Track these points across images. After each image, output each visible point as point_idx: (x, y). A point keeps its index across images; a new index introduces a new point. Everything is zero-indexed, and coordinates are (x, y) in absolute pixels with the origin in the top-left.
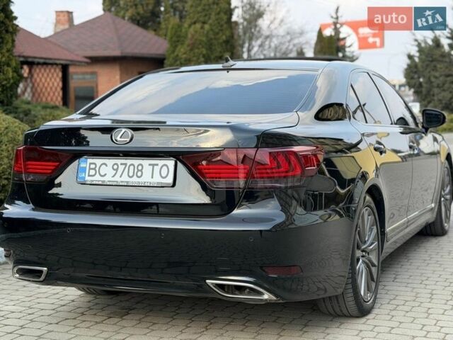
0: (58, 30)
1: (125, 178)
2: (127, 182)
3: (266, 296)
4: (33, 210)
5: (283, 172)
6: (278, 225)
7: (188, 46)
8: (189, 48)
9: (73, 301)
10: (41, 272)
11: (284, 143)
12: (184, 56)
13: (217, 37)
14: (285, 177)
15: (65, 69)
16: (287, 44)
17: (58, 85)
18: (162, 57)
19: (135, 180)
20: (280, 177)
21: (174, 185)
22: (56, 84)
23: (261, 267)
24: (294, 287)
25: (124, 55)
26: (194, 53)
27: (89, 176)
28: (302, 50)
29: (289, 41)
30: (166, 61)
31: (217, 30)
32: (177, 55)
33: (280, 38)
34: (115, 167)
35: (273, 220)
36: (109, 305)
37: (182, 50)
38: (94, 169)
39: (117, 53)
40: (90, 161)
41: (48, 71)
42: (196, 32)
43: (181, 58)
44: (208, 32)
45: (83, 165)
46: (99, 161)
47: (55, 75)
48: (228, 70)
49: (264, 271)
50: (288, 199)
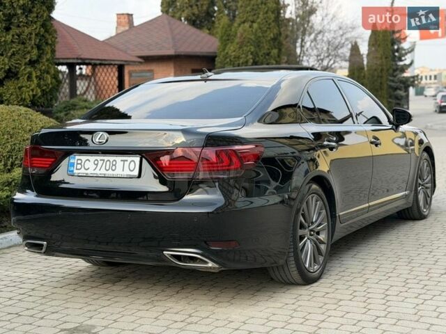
0: (119, 32)
1: (103, 171)
2: (105, 174)
3: (210, 264)
4: (37, 196)
5: (225, 166)
6: (220, 207)
7: (237, 44)
8: (238, 46)
9: (80, 271)
10: (42, 245)
11: (220, 143)
12: (234, 53)
13: (265, 35)
14: (228, 170)
15: (121, 69)
16: (339, 38)
17: (115, 83)
18: (214, 55)
19: (110, 173)
20: (223, 170)
21: (139, 176)
22: (112, 83)
23: (205, 242)
24: (237, 257)
25: (177, 53)
26: (243, 50)
27: (77, 169)
28: (356, 43)
29: (342, 35)
30: (217, 59)
31: (265, 29)
32: (227, 53)
33: (332, 32)
34: (96, 162)
35: (215, 204)
36: (107, 274)
37: (232, 48)
38: (81, 164)
39: (171, 52)
40: (77, 157)
41: (105, 70)
42: (245, 31)
43: (231, 56)
44: (256, 31)
45: (72, 161)
46: (84, 158)
47: (112, 74)
48: (206, 80)
49: (207, 244)
50: (230, 188)
